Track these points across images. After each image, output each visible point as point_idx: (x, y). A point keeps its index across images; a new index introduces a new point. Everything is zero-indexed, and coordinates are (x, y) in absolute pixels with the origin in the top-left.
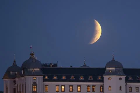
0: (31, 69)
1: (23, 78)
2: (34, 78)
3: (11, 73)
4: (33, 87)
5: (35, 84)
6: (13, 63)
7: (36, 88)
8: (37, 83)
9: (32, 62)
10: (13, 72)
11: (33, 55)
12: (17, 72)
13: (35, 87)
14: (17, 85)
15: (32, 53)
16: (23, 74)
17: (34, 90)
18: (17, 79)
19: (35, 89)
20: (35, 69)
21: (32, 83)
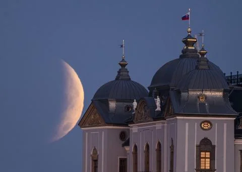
0: (193, 93)
1: (158, 125)
2: (206, 126)
3: (112, 105)
4: (199, 158)
5: (206, 145)
6: (119, 72)
7: (212, 158)
8: (215, 142)
9: (197, 68)
10: (117, 101)
11: (193, 43)
12: (135, 104)
13: (208, 155)
14: (136, 147)
15: (190, 37)
16: (159, 109)
17: (203, 168)
18: (134, 129)
19: (206, 164)
20: (208, 93)
21: (196, 142)
